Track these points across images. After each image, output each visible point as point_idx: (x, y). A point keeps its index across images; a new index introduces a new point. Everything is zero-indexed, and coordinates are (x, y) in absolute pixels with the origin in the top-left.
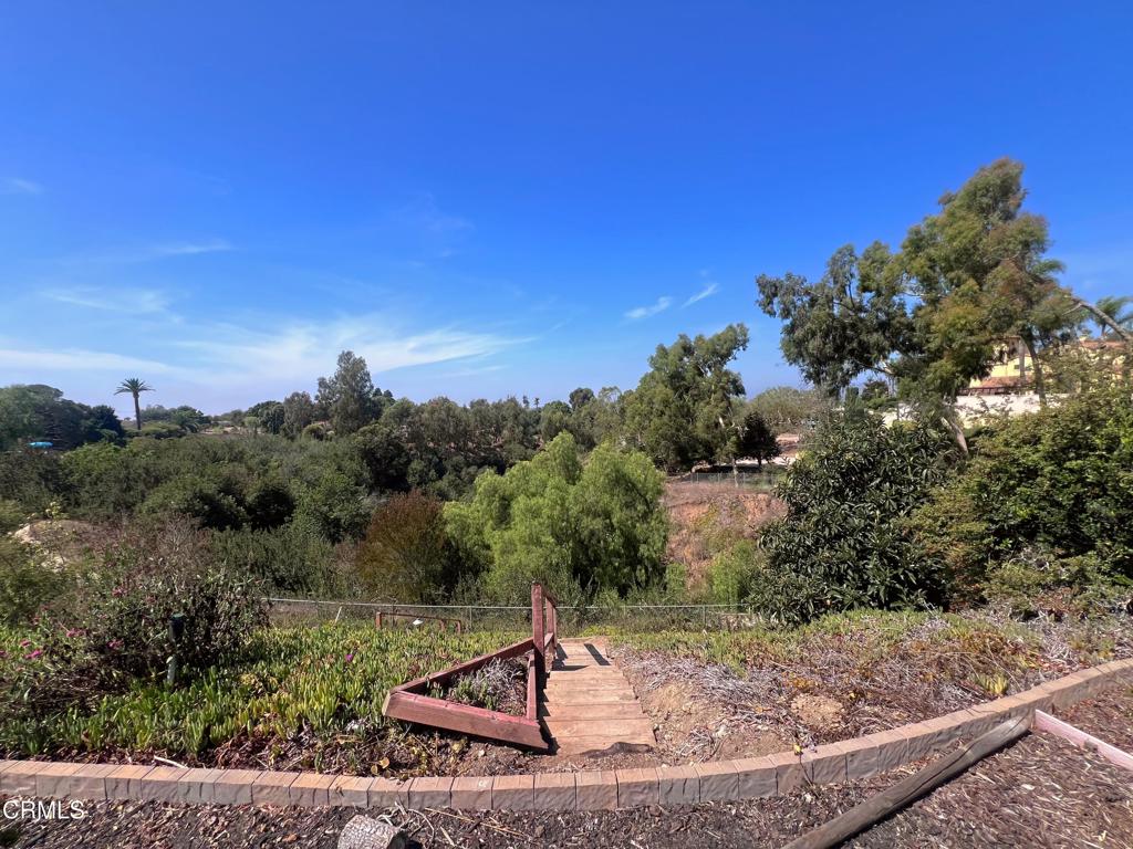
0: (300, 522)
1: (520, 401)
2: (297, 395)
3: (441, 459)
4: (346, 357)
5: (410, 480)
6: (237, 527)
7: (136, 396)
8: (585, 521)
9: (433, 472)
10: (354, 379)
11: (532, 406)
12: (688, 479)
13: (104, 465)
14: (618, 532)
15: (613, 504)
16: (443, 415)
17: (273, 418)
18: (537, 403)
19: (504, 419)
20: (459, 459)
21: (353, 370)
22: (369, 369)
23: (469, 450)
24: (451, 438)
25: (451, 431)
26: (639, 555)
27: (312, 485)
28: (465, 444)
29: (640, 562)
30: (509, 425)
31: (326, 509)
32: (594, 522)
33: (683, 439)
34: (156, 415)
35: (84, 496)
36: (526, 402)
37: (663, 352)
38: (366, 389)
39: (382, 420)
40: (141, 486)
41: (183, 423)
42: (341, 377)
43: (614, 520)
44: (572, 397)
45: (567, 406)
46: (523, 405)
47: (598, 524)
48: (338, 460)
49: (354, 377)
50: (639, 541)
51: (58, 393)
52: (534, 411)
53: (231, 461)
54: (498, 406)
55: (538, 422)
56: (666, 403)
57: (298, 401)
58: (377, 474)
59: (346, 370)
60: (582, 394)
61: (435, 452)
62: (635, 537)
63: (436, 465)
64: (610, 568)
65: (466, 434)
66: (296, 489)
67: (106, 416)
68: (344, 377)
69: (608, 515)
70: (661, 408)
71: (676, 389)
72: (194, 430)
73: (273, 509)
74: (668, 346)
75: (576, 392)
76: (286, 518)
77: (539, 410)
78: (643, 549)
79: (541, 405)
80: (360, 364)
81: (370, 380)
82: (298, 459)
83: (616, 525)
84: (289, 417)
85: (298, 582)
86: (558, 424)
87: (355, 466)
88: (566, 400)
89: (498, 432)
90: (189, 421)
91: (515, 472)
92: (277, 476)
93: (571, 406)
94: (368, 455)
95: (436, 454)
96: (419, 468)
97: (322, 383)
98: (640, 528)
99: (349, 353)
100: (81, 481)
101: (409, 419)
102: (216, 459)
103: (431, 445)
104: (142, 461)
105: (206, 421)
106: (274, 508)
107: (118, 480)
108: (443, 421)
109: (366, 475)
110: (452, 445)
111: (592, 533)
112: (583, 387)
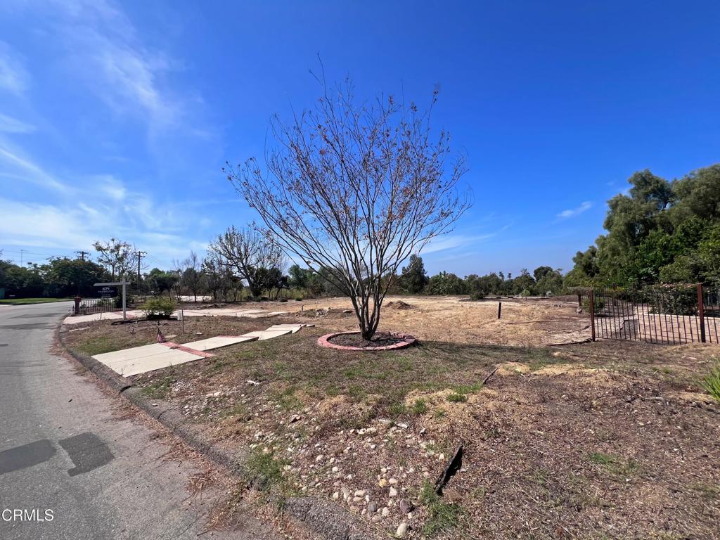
1: (498, 275)
11: (506, 279)
18: (510, 277)
19: (490, 286)
36: (502, 276)
44: (536, 272)
45: (532, 279)
46: (500, 278)
52: (507, 282)
54: (486, 279)
60: (543, 271)
75: (539, 269)
77: (512, 281)
79: (513, 277)
88: (531, 275)
93: (535, 278)
112: (544, 266)
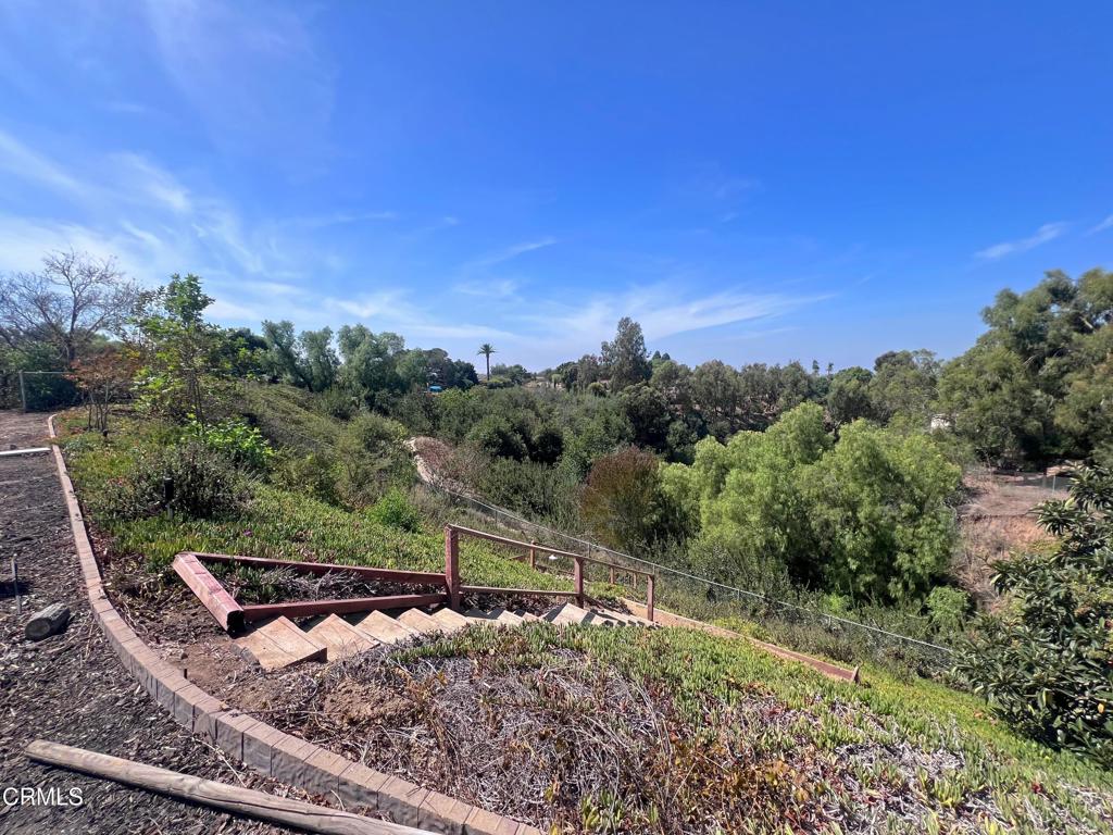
0: (566, 462)
1: (807, 367)
2: (588, 357)
3: (705, 422)
4: (625, 323)
5: (670, 439)
6: (518, 457)
7: (488, 356)
8: (818, 507)
9: (695, 435)
10: (630, 343)
11: (823, 373)
12: (1038, 483)
13: (453, 404)
14: (865, 530)
15: (863, 495)
16: (711, 378)
17: (570, 376)
18: (830, 370)
19: (781, 385)
20: (725, 424)
21: (630, 335)
22: (643, 333)
23: (737, 416)
24: (718, 402)
25: (719, 396)
26: (895, 564)
27: (578, 433)
28: (733, 410)
29: (898, 573)
30: (786, 392)
31: (585, 454)
32: (831, 512)
33: (1033, 425)
34: (499, 371)
35: (442, 424)
36: (816, 368)
37: (1010, 300)
38: (640, 352)
39: (651, 381)
40: (470, 421)
41: (513, 377)
42: (620, 342)
43: (861, 515)
44: (879, 363)
45: (869, 374)
46: (810, 372)
47: (835, 515)
48: (607, 415)
49: (630, 340)
50: (898, 548)
51: (446, 354)
52: (823, 379)
53: (526, 407)
54: (775, 372)
55: (826, 391)
56: (1005, 373)
57: (588, 362)
58: (638, 430)
59: (624, 334)
60: (893, 359)
61: (698, 414)
62: (893, 541)
63: (700, 427)
64: (843, 570)
65: (734, 400)
66: (567, 434)
67: (469, 371)
68: (622, 341)
69: (854, 506)
70: (997, 378)
71: (1026, 353)
72: (520, 383)
73: (548, 450)
74: (1019, 292)
75: (886, 356)
76: (558, 458)
77: (831, 377)
78: (902, 559)
79: (835, 372)
80: (635, 329)
81: (643, 344)
82: (574, 411)
83: (863, 520)
84: (581, 375)
85: (545, 508)
86: (851, 395)
87: (620, 420)
88: (870, 366)
89: (773, 399)
90: (518, 376)
91: (737, 443)
92: (557, 423)
93: (874, 373)
94: (633, 412)
95: (701, 418)
96: (680, 429)
97: (605, 347)
98: (901, 533)
99: (627, 319)
100: (442, 412)
101: (677, 382)
102: (517, 405)
103: (697, 407)
104: (472, 403)
105: (528, 377)
106: (550, 449)
107: (459, 415)
108: (711, 384)
109: (629, 430)
110: (720, 409)
111: (827, 524)
112: (897, 351)
